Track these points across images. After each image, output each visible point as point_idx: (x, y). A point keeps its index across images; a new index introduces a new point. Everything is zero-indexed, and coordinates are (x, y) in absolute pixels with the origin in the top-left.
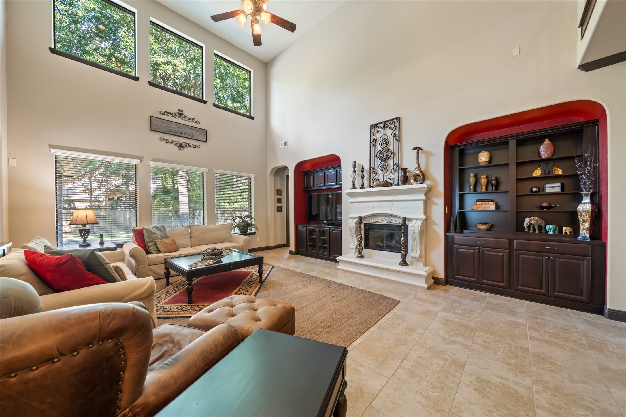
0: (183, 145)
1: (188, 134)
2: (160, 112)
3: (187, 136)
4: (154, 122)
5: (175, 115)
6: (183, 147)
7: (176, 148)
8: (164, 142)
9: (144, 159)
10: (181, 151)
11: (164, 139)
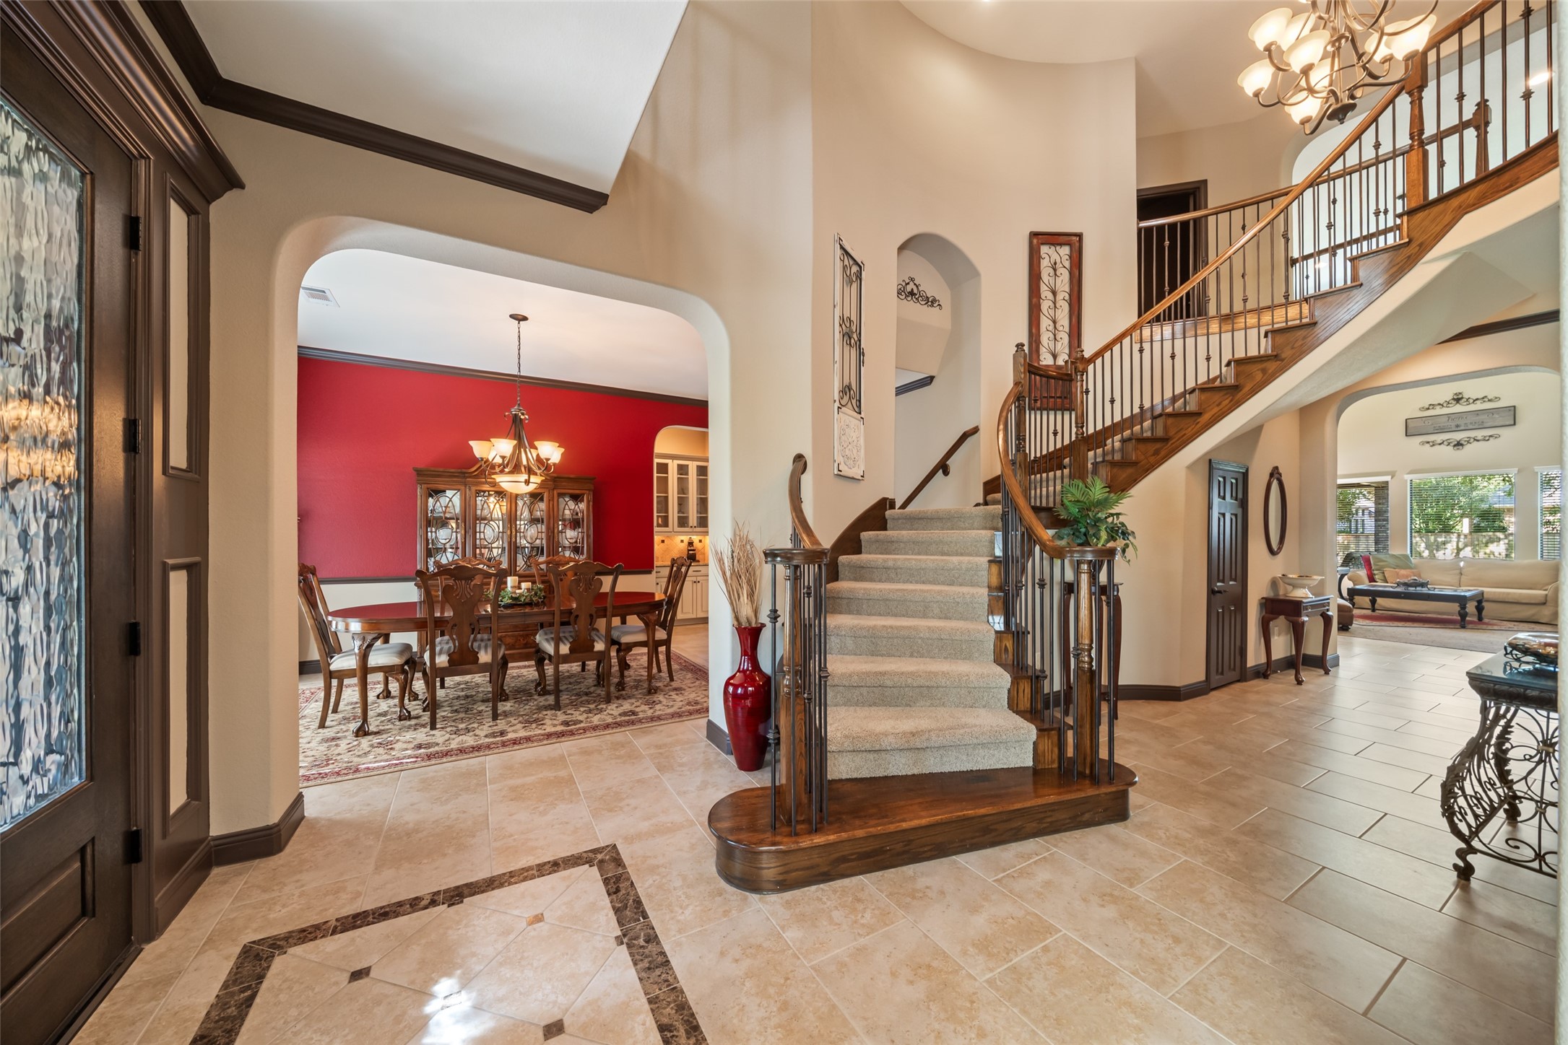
0: (1462, 442)
1: (1471, 423)
2: (1423, 409)
3: (1471, 427)
4: (1411, 424)
5: (1449, 403)
6: (1462, 445)
7: (1450, 448)
8: (1428, 445)
9: (1397, 474)
10: (1458, 451)
11: (1428, 442)
